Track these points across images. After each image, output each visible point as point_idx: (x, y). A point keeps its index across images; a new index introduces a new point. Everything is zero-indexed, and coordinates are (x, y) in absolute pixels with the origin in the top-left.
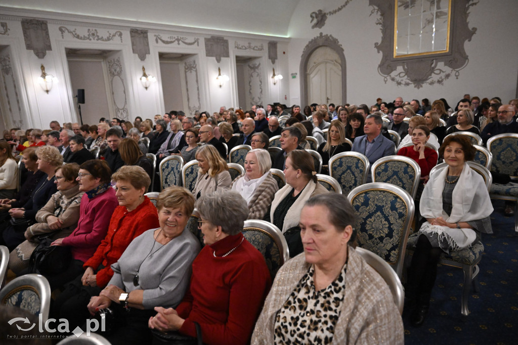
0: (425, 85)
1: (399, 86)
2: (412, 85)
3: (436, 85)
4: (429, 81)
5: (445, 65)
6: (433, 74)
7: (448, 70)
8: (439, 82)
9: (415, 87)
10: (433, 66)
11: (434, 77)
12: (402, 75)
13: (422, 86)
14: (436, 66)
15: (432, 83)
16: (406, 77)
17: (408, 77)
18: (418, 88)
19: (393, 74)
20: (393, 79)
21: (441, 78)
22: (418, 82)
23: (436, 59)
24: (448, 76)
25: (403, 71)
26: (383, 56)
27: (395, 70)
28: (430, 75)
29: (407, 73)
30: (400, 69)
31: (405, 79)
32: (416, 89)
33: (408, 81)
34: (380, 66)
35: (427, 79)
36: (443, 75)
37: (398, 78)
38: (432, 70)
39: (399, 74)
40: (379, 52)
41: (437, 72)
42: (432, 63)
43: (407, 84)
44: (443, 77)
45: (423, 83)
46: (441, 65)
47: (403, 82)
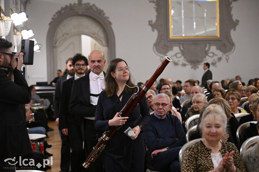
1: (176, 66)
2: (189, 67)
5: (217, 49)
6: (207, 57)
7: (219, 53)
9: (192, 68)
10: (207, 49)
11: (208, 59)
12: (179, 55)
13: (198, 68)
14: (209, 49)
16: (183, 58)
17: (185, 57)
18: (195, 69)
19: (170, 53)
21: (214, 60)
22: (195, 63)
23: (209, 43)
24: (220, 59)
25: (179, 51)
26: (159, 35)
27: (172, 49)
28: (205, 57)
29: (183, 53)
30: (176, 49)
31: (182, 60)
32: (193, 70)
33: (185, 62)
34: (155, 45)
35: (202, 61)
36: (216, 58)
38: (206, 53)
39: (176, 55)
40: (153, 31)
41: (211, 55)
42: (206, 47)
43: (184, 65)
44: (216, 60)
45: (199, 65)
46: (213, 49)
47: (180, 63)
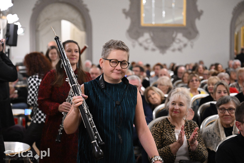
0: (169, 52)
1: (146, 51)
2: (158, 52)
3: (177, 52)
4: (172, 48)
6: (174, 43)
7: (185, 40)
8: (180, 50)
9: (160, 52)
10: (174, 36)
11: (175, 45)
12: (149, 41)
13: (165, 53)
14: (176, 36)
15: (174, 50)
17: (154, 43)
19: (141, 40)
20: (141, 45)
21: (180, 46)
22: (163, 48)
23: (176, 31)
24: (185, 45)
25: (149, 37)
26: (132, 22)
27: (143, 35)
28: (172, 43)
29: (153, 39)
30: (147, 36)
31: (151, 45)
32: (161, 54)
33: (154, 47)
34: (128, 31)
35: (169, 46)
36: (182, 44)
37: (145, 44)
38: (173, 40)
39: (146, 40)
40: (126, 18)
41: (177, 41)
42: (173, 34)
43: (153, 50)
44: (182, 46)
45: (166, 50)
46: (180, 36)
47: (150, 48)
